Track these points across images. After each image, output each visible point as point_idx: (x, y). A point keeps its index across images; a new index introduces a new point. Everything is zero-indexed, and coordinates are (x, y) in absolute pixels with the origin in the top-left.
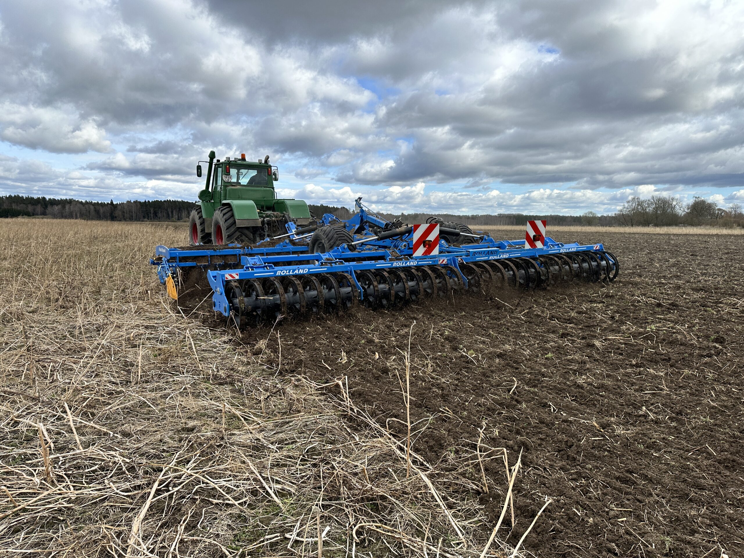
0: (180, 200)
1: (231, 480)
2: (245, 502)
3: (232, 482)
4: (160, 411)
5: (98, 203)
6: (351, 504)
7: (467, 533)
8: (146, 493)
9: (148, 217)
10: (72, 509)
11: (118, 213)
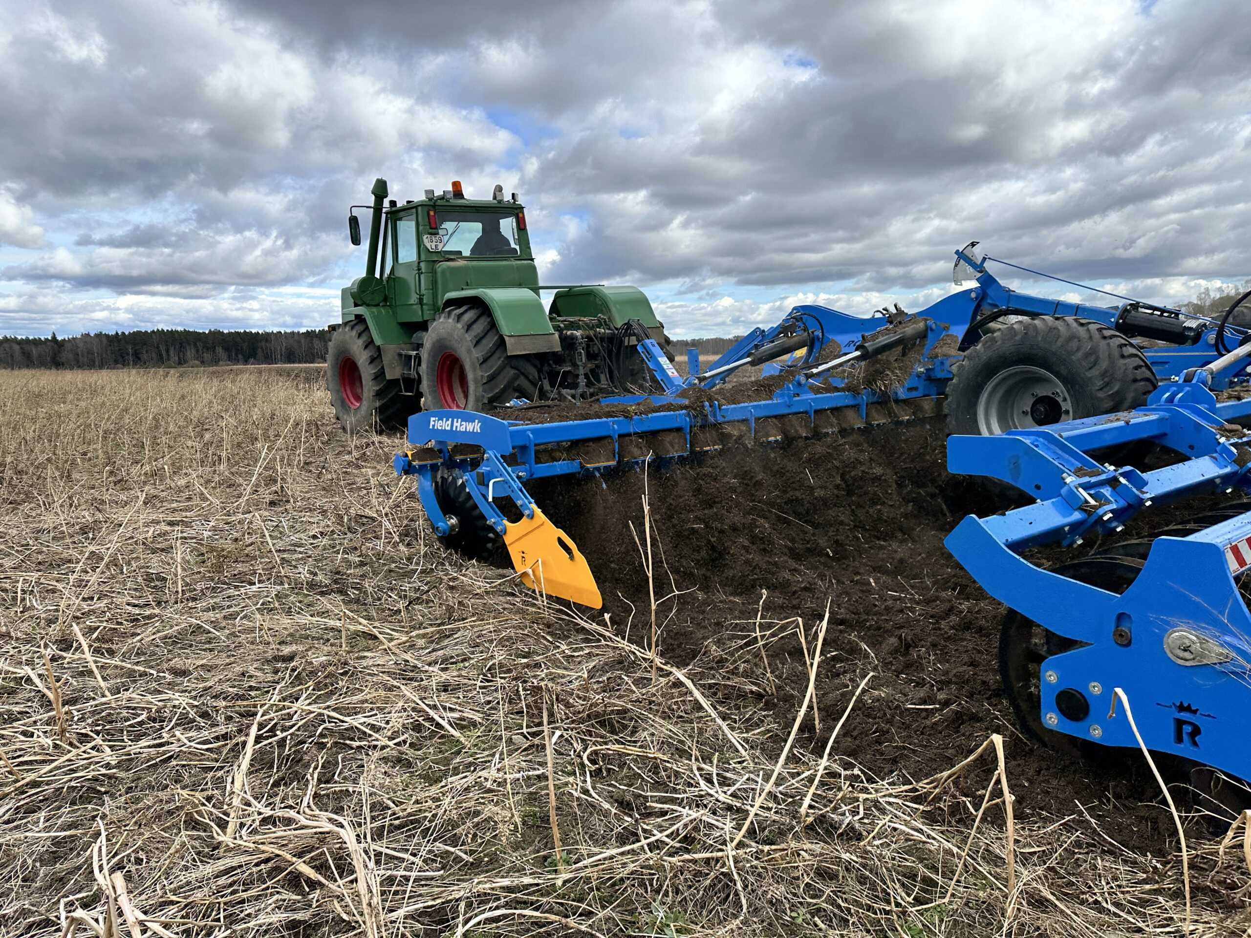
0: (180, 329)
1: (376, 715)
2: (405, 742)
3: (378, 716)
4: (228, 638)
5: (27, 339)
6: (573, 725)
7: (752, 747)
8: (237, 744)
9: (124, 361)
10: (116, 778)
11: (65, 356)
